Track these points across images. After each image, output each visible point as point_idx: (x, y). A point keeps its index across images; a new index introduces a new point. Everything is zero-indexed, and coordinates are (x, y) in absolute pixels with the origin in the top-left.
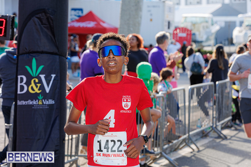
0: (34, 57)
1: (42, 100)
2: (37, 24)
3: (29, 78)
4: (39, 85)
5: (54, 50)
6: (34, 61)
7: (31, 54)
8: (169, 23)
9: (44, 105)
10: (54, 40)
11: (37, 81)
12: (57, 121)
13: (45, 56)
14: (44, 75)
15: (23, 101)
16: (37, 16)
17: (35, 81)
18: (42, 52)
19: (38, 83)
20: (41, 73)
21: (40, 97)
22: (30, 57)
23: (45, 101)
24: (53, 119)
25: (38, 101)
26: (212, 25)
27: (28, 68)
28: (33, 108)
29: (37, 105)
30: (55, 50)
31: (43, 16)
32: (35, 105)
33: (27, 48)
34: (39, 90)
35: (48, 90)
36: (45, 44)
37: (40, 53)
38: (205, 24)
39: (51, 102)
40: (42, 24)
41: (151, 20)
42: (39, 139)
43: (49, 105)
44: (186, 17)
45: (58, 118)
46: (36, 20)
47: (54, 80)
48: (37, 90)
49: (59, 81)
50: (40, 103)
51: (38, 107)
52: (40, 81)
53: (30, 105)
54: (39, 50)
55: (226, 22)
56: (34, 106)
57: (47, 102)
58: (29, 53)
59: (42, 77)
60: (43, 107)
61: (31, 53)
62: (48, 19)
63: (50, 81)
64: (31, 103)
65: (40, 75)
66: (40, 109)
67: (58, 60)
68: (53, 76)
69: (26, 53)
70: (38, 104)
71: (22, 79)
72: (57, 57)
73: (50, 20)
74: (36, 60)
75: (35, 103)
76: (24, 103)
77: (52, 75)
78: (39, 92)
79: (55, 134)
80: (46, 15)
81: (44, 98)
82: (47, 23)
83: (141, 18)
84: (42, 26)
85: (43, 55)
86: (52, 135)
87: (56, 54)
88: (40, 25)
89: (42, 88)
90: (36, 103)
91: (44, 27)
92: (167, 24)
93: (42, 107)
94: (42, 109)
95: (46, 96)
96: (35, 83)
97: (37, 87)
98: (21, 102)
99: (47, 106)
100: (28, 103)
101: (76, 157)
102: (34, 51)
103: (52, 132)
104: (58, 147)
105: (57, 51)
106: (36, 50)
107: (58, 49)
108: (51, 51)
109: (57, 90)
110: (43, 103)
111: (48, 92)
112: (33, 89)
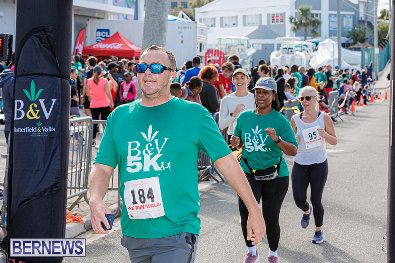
0: (33, 79)
1: (41, 127)
2: (36, 43)
3: (27, 103)
4: (38, 111)
6: (33, 84)
7: (30, 77)
8: (201, 45)
9: (44, 132)
10: (55, 61)
11: (35, 106)
12: (58, 151)
13: (45, 79)
14: (44, 100)
15: (20, 129)
16: (36, 34)
17: (33, 106)
18: (42, 74)
19: (37, 108)
20: (40, 97)
21: (39, 124)
22: (28, 79)
23: (44, 128)
24: (53, 148)
25: (37, 129)
26: (248, 48)
27: (26, 92)
28: (31, 136)
29: (35, 132)
30: (56, 72)
31: (43, 34)
32: (33, 132)
33: (25, 70)
34: (38, 116)
35: (47, 116)
36: (45, 66)
37: (39, 75)
38: (241, 47)
39: (52, 129)
40: (42, 44)
41: (182, 42)
42: (38, 171)
43: (49, 133)
44: (220, 39)
45: (59, 148)
46: (35, 38)
47: (54, 105)
48: (35, 117)
49: (61, 106)
50: (39, 130)
51: (36, 134)
52: (39, 107)
53: (27, 132)
54: (38, 72)
55: (263, 45)
56: (32, 134)
58: (27, 75)
59: (42, 101)
61: (29, 75)
62: (48, 37)
63: (51, 106)
64: (29, 130)
65: (39, 100)
66: (39, 137)
67: (59, 83)
68: (54, 100)
69: (24, 75)
70: (37, 132)
71: (19, 104)
72: (59, 79)
73: (50, 38)
74: (34, 81)
75: (33, 130)
77: (52, 100)
78: (37, 118)
79: (55, 166)
80: (46, 34)
81: (44, 125)
82: (47, 42)
83: (165, 39)
84: (41, 45)
85: (42, 77)
86: (52, 167)
87: (57, 76)
88: (39, 44)
89: (41, 113)
90: (35, 130)
91: (44, 46)
92: (199, 46)
93: (41, 134)
94: (41, 137)
95: (45, 122)
96: (34, 108)
97: (35, 112)
98: (18, 129)
99: (47, 134)
100: (25, 130)
101: (85, 190)
102: (32, 72)
103: (52, 162)
104: (58, 179)
105: (58, 73)
106: (35, 72)
107: (60, 71)
108: (52, 73)
109: (58, 116)
110: (42, 130)
111: (47, 118)
112: (31, 115)
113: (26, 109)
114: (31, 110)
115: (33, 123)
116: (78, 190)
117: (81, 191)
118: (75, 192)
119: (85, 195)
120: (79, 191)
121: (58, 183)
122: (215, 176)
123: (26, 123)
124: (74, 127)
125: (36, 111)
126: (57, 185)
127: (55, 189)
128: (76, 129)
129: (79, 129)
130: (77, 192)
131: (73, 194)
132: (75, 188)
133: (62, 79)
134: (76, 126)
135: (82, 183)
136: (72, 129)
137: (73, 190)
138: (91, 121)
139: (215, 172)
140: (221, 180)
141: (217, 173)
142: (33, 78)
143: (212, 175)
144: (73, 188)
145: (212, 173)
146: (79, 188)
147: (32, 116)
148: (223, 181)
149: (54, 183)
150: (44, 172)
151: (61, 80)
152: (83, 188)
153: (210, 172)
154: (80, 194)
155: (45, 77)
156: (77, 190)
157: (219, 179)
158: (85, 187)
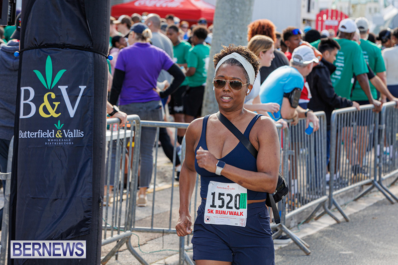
0: (49, 54)
1: (62, 130)
3: (40, 91)
4: (57, 104)
5: (85, 42)
6: (49, 61)
7: (44, 49)
9: (66, 138)
11: (53, 96)
12: (89, 169)
13: (69, 54)
14: (67, 87)
15: (29, 133)
17: (49, 96)
18: (64, 46)
19: (56, 100)
20: (60, 83)
21: (59, 126)
22: (42, 53)
23: (66, 132)
24: (81, 164)
25: (56, 133)
26: (385, 6)
27: (38, 73)
28: (46, 143)
29: (53, 138)
32: (49, 138)
33: (37, 39)
34: (57, 112)
35: (72, 112)
36: (69, 33)
37: (59, 48)
39: (78, 134)
42: (56, 200)
43: (74, 139)
45: (89, 163)
47: (83, 96)
48: (53, 113)
49: (93, 97)
50: (58, 135)
51: (54, 142)
52: (59, 97)
53: (40, 138)
54: (58, 42)
56: (47, 142)
57: (70, 135)
58: (40, 47)
59: (63, 89)
60: (63, 142)
61: (44, 47)
63: (78, 96)
64: (43, 135)
65: (59, 87)
66: (58, 146)
67: (91, 60)
68: (83, 88)
69: (36, 47)
70: (55, 138)
71: (27, 93)
72: (90, 54)
74: (51, 57)
75: (49, 135)
76: (30, 135)
77: (80, 87)
78: (56, 116)
79: (84, 192)
81: (66, 127)
85: (64, 50)
86: (79, 194)
87: (88, 49)
89: (62, 109)
90: (52, 135)
93: (61, 142)
94: (61, 146)
95: (68, 122)
96: (50, 100)
98: (26, 133)
99: (71, 142)
100: (37, 135)
101: (128, 232)
102: (49, 43)
103: (79, 187)
104: (88, 213)
105: (90, 45)
106: (52, 42)
107: (92, 41)
108: (79, 45)
109: (90, 112)
110: (63, 135)
111: (72, 115)
112: (46, 110)
113: (38, 101)
114: (46, 102)
115: (49, 124)
116: (117, 232)
117: (122, 234)
118: (112, 236)
119: (127, 239)
120: (119, 233)
121: (88, 219)
122: (333, 213)
123: (38, 123)
124: (112, 132)
125: (55, 105)
126: (87, 222)
127: (83, 229)
128: (115, 134)
129: (119, 135)
130: (116, 235)
131: (109, 238)
132: (112, 229)
133: (96, 54)
134: (114, 129)
135: (123, 221)
136: (108, 133)
137: (109, 233)
138: (138, 123)
139: (333, 207)
140: (344, 220)
141: (337, 207)
142: (49, 51)
143: (330, 211)
144: (109, 229)
145: (330, 207)
146: (119, 230)
147: (48, 113)
148: (347, 221)
149: (82, 218)
150: (66, 202)
151: (94, 56)
152: (125, 230)
153: (327, 207)
154: (119, 239)
155: (69, 50)
156: (115, 233)
157: (340, 217)
158: (128, 226)
